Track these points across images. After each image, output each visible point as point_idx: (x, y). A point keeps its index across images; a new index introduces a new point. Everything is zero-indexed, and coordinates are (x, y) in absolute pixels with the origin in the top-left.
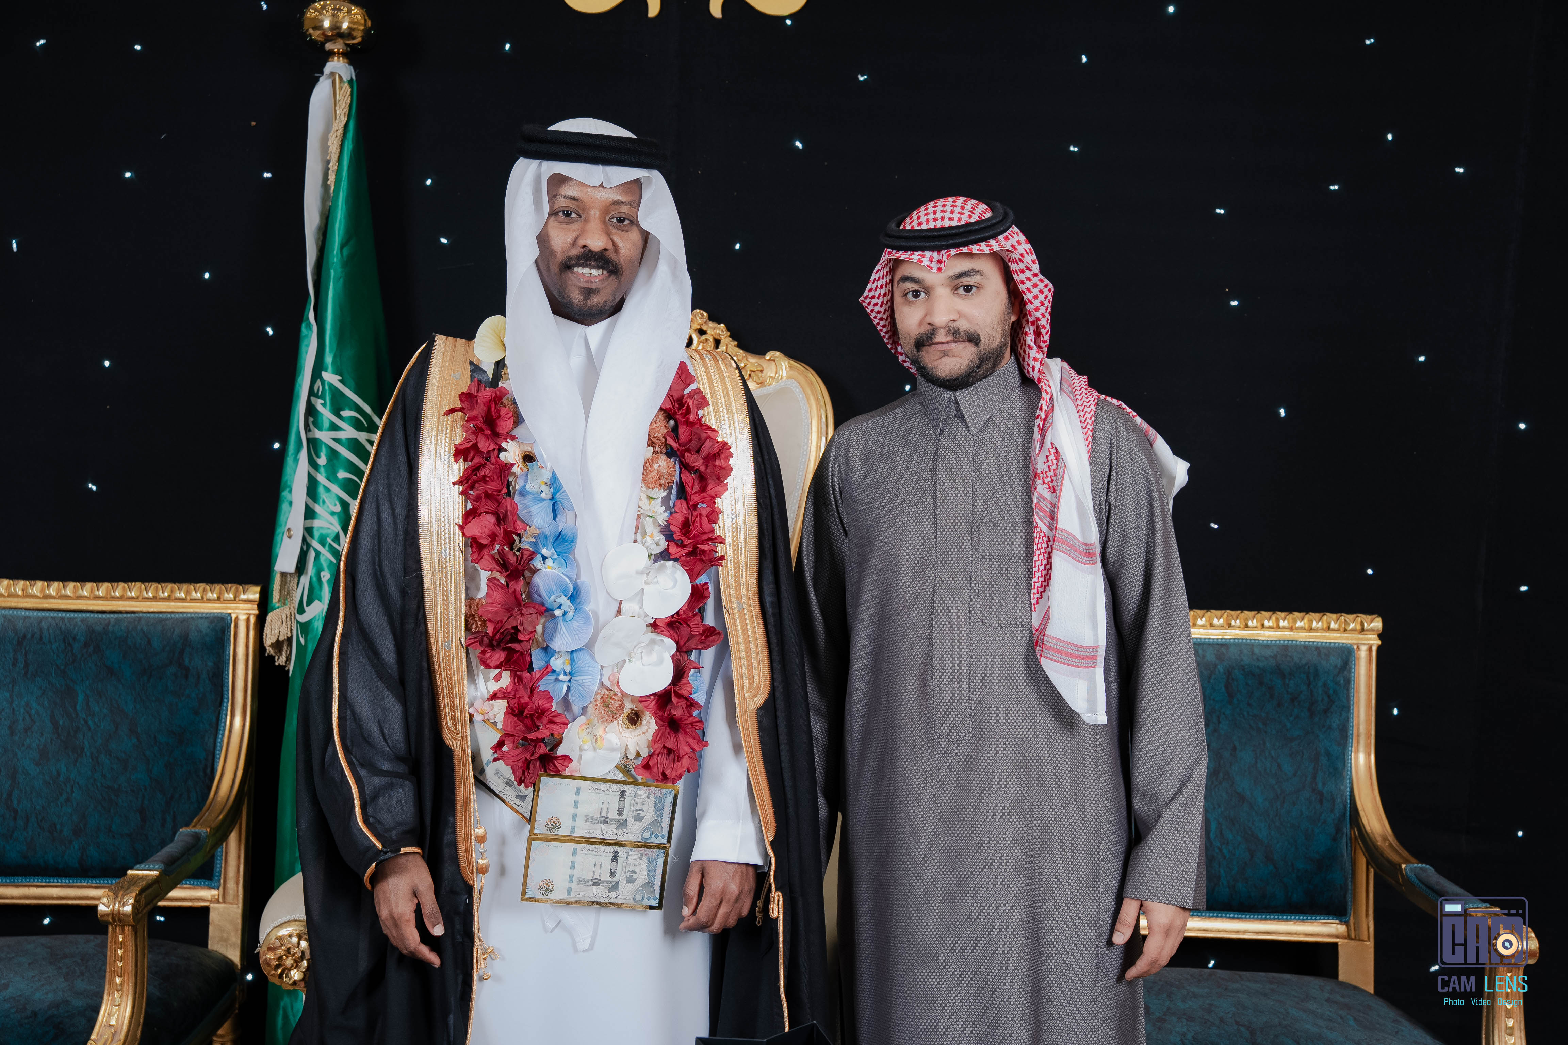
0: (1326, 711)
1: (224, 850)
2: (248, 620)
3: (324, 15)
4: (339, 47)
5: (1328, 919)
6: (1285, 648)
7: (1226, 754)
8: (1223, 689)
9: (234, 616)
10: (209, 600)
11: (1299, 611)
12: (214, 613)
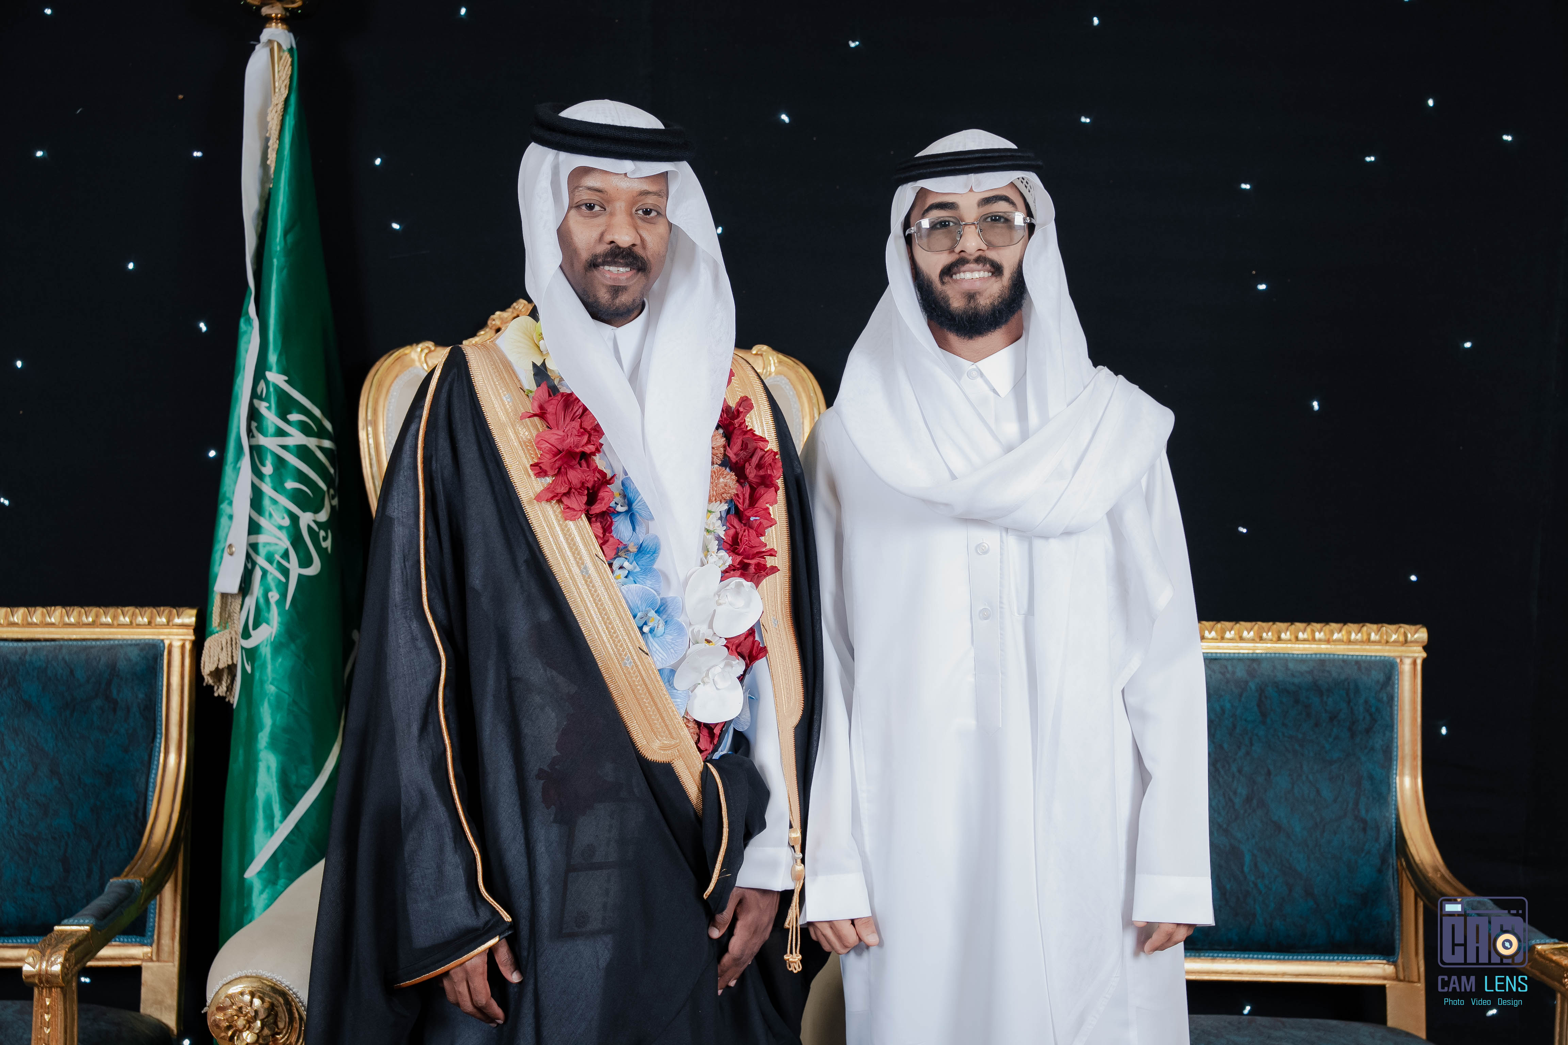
0: (1368, 731)
1: (158, 902)
2: (183, 647)
4: (277, 11)
5: (1374, 959)
6: (1322, 663)
7: (1260, 779)
8: (1256, 709)
9: (167, 643)
10: (139, 626)
11: (1336, 622)
12: (145, 640)
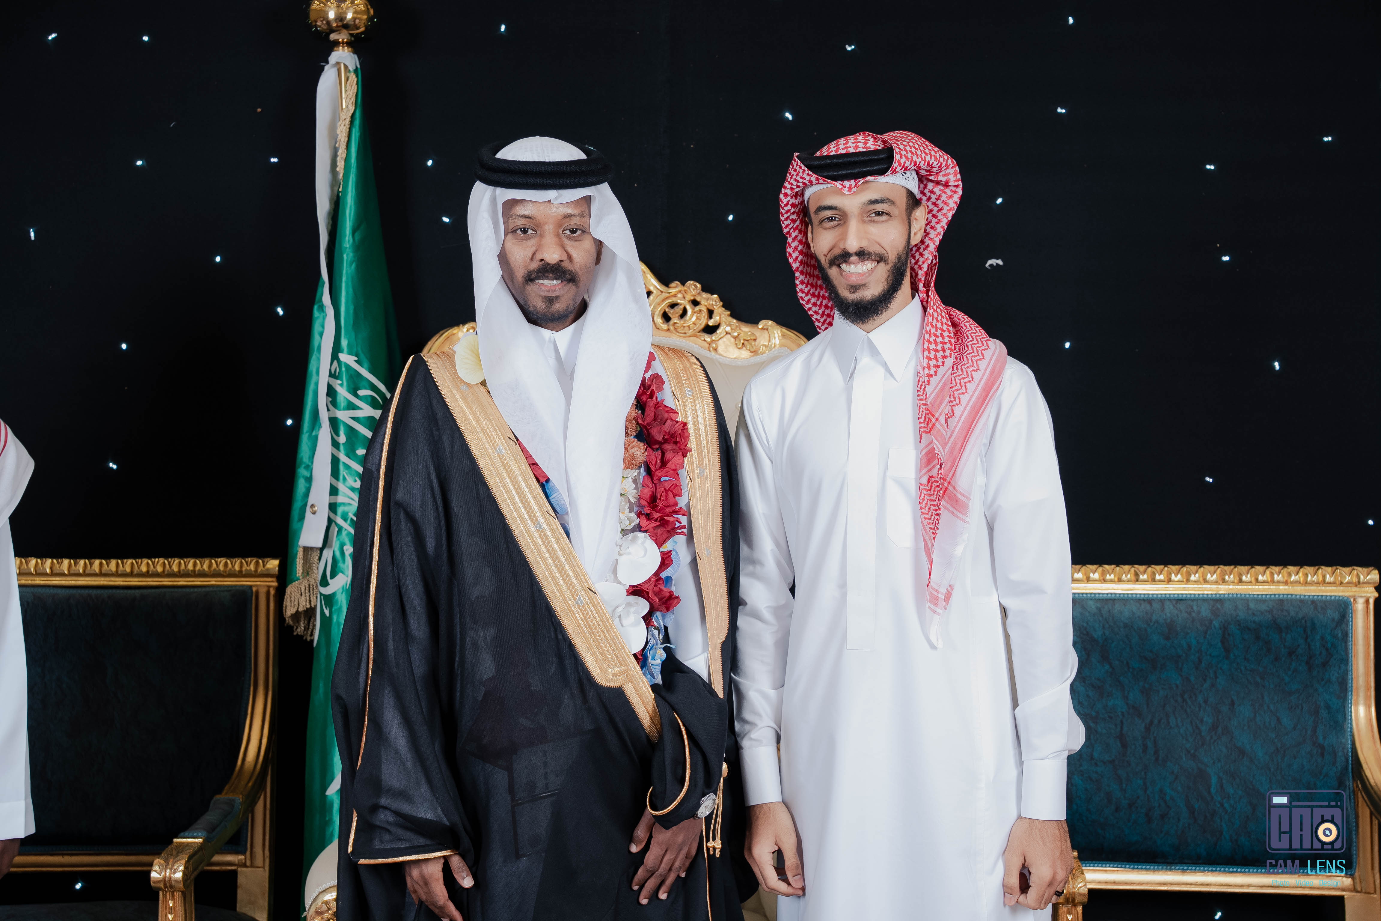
0: (1324, 664)
1: (251, 816)
2: (268, 593)
3: (329, 7)
4: (344, 37)
6: (1281, 602)
7: (1225, 709)
8: (1220, 644)
9: (254, 589)
10: (230, 574)
11: (1294, 565)
12: (236, 587)
